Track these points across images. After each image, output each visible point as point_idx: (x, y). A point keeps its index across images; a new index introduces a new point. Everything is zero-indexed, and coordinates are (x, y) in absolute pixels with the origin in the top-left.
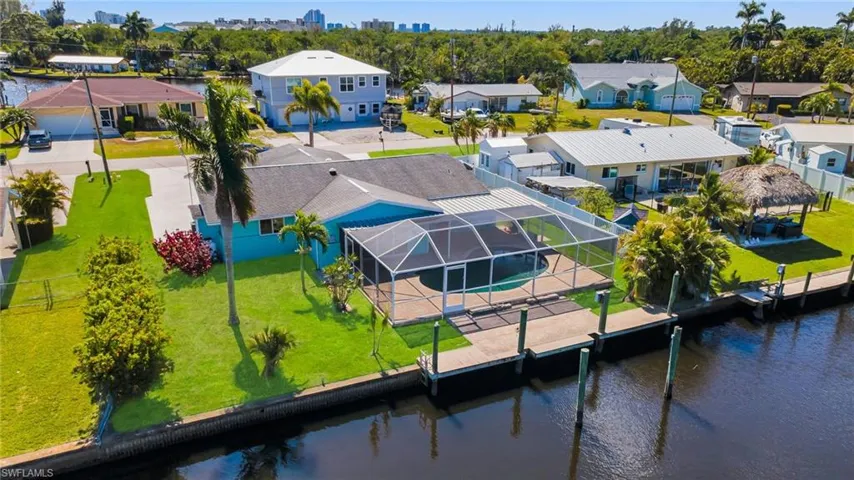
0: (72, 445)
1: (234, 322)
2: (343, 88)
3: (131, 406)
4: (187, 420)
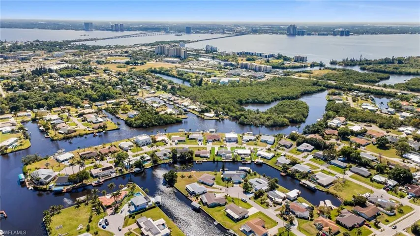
0: (212, 161)
1: (217, 158)
2: (233, 138)
3: (214, 160)
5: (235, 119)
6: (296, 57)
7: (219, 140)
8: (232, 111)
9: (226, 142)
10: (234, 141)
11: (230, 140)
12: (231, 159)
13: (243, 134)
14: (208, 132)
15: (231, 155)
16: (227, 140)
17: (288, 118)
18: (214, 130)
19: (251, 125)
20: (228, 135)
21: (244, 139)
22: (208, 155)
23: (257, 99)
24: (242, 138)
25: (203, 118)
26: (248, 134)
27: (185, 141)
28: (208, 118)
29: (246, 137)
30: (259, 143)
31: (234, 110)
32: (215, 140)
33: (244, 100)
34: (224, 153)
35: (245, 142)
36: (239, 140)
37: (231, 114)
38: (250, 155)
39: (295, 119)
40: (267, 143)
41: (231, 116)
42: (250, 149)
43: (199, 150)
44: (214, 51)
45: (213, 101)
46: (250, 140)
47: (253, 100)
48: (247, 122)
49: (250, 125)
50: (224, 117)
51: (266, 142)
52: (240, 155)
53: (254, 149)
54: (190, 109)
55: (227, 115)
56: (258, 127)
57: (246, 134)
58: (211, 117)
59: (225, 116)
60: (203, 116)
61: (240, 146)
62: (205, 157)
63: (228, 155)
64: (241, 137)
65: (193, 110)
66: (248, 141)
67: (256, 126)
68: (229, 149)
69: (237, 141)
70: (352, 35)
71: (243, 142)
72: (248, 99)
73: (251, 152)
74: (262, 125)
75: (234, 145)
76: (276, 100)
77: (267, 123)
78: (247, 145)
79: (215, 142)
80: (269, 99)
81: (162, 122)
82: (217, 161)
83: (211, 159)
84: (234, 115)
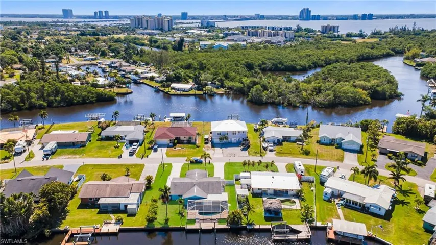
0: (144, 227)
1: (167, 214)
2: (233, 134)
3: (151, 224)
4: (156, 227)
5: (239, 93)
6: (323, 26)
7: (189, 142)
8: (233, 80)
9: (213, 146)
10: (237, 144)
11: (223, 141)
12: (225, 215)
13: (263, 124)
14: (167, 120)
15: (224, 197)
16: (216, 140)
17: (364, 88)
18: (183, 115)
19: (279, 104)
20: (220, 126)
21: (266, 136)
22: (132, 200)
23: (280, 63)
24: (262, 135)
25: (167, 93)
26: (276, 123)
27: (83, 146)
28: (179, 92)
29: (273, 132)
30: (314, 147)
31: (238, 78)
32: (178, 142)
33: (257, 64)
34: (196, 192)
35: (270, 146)
36: (251, 142)
37: (228, 83)
38: (298, 195)
39: (379, 89)
40: (339, 146)
41: (230, 88)
42: (291, 168)
43: (104, 178)
44: (212, 26)
45: (195, 64)
46: (286, 139)
47: (273, 65)
48: (268, 97)
49: (275, 105)
50: (216, 90)
51: (336, 144)
52: (258, 194)
53: (308, 169)
54: (146, 78)
55: (222, 86)
56: (295, 107)
57: (270, 122)
58: (184, 91)
59: (217, 88)
60: (167, 90)
61: (257, 159)
62: (116, 209)
63: (212, 198)
64: (256, 130)
65: (152, 79)
66: (279, 143)
67: (292, 106)
68: (219, 173)
69: (244, 144)
70: (376, 19)
71: (265, 145)
72: (264, 63)
73: (301, 182)
74: (305, 103)
75: (238, 155)
76: (316, 65)
77: (319, 98)
78: (279, 153)
79: (178, 147)
80: (304, 62)
81: (58, 98)
82: (166, 230)
83: (139, 222)
84: (238, 85)
